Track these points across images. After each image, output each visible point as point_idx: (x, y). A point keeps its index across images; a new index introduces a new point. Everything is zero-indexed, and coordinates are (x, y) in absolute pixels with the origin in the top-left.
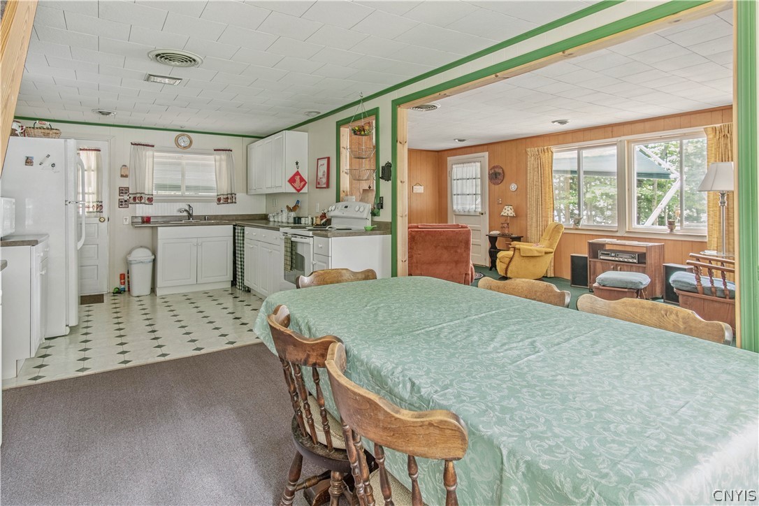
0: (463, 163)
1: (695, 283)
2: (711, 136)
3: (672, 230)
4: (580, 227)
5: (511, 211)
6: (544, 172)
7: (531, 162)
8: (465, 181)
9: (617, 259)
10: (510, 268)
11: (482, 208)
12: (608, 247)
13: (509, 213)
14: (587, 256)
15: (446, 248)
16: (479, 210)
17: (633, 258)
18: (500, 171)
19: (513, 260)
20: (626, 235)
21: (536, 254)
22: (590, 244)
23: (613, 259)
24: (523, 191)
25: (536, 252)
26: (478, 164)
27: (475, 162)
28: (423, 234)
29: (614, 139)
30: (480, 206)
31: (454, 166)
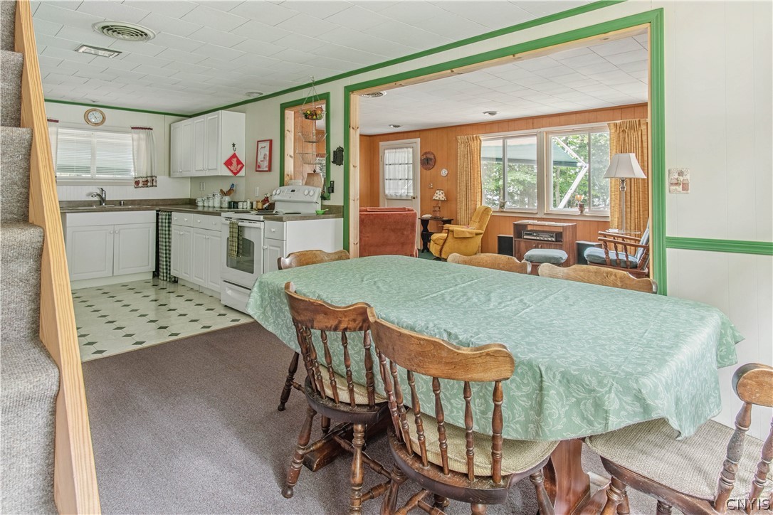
0: (395, 148)
1: (605, 256)
2: (613, 131)
3: (582, 212)
4: (505, 210)
5: (443, 196)
6: (472, 158)
7: (461, 149)
8: (397, 166)
9: (538, 238)
10: (444, 249)
11: (414, 192)
12: (529, 228)
13: (441, 197)
14: (512, 236)
15: (393, 230)
16: (412, 194)
17: (552, 237)
18: (432, 157)
19: (447, 241)
20: (544, 217)
21: (468, 235)
22: (515, 225)
23: (535, 238)
24: (453, 176)
25: (467, 234)
26: (411, 150)
27: (407, 148)
28: (372, 217)
29: (535, 130)
30: (412, 191)
31: (386, 151)
